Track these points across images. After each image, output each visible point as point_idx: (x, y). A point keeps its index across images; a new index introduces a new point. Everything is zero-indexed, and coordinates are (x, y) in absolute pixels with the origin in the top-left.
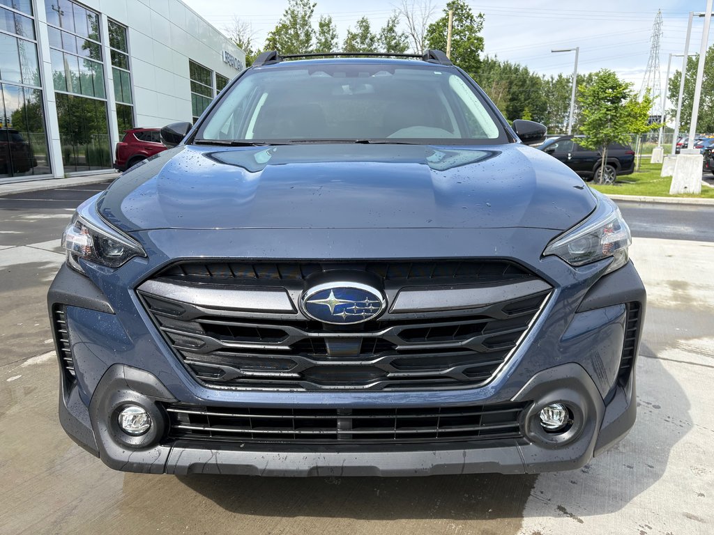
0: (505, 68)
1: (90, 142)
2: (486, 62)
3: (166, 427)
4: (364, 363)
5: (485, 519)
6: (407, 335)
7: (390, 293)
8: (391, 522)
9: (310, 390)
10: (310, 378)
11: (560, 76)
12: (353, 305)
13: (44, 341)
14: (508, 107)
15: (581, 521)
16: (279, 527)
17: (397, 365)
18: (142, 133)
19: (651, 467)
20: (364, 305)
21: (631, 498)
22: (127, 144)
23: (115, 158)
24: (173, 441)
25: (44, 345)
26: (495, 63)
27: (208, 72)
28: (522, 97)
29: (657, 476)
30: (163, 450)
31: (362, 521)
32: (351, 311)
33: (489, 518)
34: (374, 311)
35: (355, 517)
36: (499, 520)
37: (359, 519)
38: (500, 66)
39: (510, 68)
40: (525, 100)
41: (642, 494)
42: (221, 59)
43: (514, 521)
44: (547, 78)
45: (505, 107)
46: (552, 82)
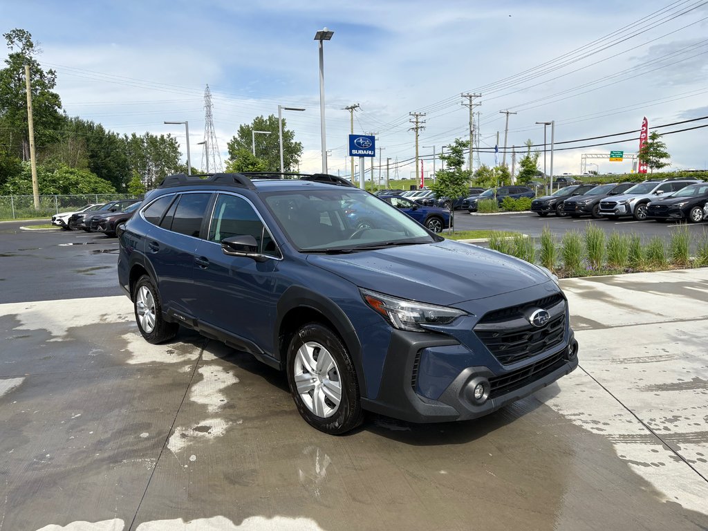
0: (78, 125)
11: (134, 136)
14: (89, 163)
26: (65, 118)
28: (102, 154)
39: (83, 125)
40: (106, 157)
44: (121, 136)
45: (87, 164)
46: (127, 140)
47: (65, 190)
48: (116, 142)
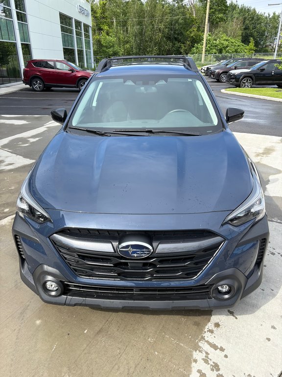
0: (242, 9)
1: (9, 63)
2: (231, 5)
3: (65, 288)
4: (144, 271)
5: (197, 316)
6: (161, 262)
7: (155, 244)
8: (157, 316)
9: (122, 280)
10: (122, 276)
11: (274, 14)
12: (139, 251)
13: (3, 210)
14: (242, 33)
15: (236, 318)
16: (111, 317)
17: (157, 272)
18: (36, 62)
19: (273, 290)
20: (144, 251)
21: (260, 307)
22: (28, 69)
23: (23, 77)
24: (68, 293)
25: (4, 213)
26: (236, 6)
27: (70, 18)
28: (251, 27)
29: (274, 295)
30: (64, 297)
31: (145, 316)
32: (139, 254)
33: (199, 316)
34: (148, 254)
35: (142, 313)
36: (202, 316)
37: (144, 314)
38: (239, 8)
39: (245, 9)
40: (253, 29)
41: (265, 305)
42: (77, 10)
43: (208, 317)
44: (266, 15)
45: (241, 34)
46: (269, 17)
47: (220, 51)
48: (262, 19)
